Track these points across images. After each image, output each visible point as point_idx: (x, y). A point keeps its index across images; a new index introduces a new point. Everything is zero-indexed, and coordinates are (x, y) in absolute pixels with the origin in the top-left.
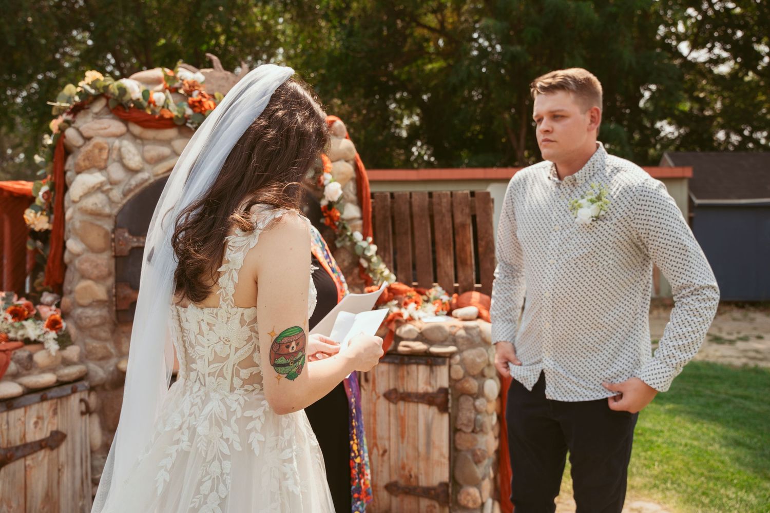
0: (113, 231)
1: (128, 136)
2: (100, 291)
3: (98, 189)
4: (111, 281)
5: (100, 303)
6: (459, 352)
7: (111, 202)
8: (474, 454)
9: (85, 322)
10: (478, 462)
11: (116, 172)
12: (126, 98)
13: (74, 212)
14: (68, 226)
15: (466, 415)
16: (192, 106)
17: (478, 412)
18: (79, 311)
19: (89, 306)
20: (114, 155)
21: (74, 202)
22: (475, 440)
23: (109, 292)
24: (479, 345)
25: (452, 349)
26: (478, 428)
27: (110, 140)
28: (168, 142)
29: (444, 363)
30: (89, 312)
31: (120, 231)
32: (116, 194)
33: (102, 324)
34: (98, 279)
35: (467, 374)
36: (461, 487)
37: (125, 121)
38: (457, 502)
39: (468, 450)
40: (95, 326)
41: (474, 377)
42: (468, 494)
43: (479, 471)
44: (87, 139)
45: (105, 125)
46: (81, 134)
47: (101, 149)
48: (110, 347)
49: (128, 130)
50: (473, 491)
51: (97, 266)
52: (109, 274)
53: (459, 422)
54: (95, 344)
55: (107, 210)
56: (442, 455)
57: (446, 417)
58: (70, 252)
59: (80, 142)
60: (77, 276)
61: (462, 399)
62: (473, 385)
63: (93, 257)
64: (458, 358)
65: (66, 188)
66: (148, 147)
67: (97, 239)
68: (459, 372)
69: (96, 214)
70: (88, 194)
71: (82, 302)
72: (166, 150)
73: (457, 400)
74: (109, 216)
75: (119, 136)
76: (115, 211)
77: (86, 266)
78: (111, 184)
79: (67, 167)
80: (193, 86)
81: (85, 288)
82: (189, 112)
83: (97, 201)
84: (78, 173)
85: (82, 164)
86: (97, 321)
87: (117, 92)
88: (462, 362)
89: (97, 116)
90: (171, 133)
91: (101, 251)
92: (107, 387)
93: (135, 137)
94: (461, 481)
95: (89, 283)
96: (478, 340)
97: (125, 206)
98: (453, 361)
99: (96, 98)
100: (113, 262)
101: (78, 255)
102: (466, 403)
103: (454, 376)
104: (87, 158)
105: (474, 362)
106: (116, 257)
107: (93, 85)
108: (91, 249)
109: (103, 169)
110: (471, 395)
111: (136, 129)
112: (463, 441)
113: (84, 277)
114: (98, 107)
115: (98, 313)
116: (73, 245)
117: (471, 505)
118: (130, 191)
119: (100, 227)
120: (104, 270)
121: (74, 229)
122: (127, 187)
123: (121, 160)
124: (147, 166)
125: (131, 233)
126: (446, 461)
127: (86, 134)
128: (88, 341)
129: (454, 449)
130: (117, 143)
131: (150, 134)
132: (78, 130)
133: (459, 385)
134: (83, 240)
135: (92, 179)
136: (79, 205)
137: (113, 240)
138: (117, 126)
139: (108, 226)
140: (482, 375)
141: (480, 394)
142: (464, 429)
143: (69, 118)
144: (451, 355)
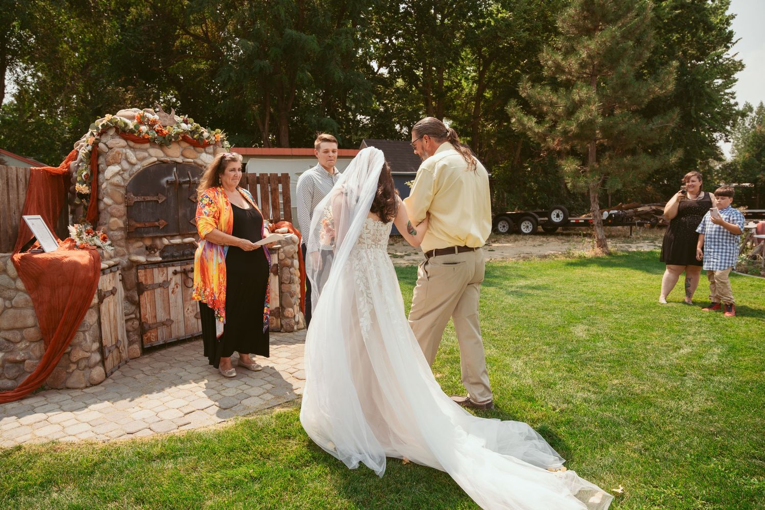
0: (126, 194)
1: (127, 147)
2: (121, 223)
3: (118, 173)
4: (125, 218)
5: (120, 229)
6: (282, 247)
7: (124, 179)
8: (290, 293)
9: (115, 238)
10: (292, 297)
11: (126, 165)
12: (126, 128)
13: (107, 184)
14: (102, 192)
15: (286, 275)
16: (157, 132)
17: (291, 274)
18: (112, 232)
19: (116, 230)
20: (123, 157)
21: (107, 180)
22: (291, 287)
23: (124, 223)
24: (291, 244)
25: (279, 246)
26: (291, 282)
27: (121, 149)
28: (146, 150)
29: (276, 253)
30: (116, 233)
31: (129, 194)
32: (126, 175)
33: (121, 239)
34: (119, 217)
35: (286, 257)
36: (285, 309)
37: (126, 139)
38: (283, 316)
39: (288, 292)
40: (119, 240)
41: (289, 258)
42: (289, 311)
43: (293, 300)
44: (110, 149)
45: (117, 142)
46: (107, 146)
47: (119, 154)
48: (125, 250)
49: (128, 144)
50: (290, 309)
51: (119, 211)
52: (124, 215)
53: (283, 279)
54: (119, 248)
55: (123, 184)
56: (276, 295)
57: (277, 277)
58: (105, 204)
59: (107, 150)
60: (109, 215)
61: (284, 269)
62: (289, 261)
63: (116, 206)
64: (282, 250)
65: (98, 173)
66: (137, 153)
67: (119, 198)
68: (282, 256)
69: (117, 186)
70: (114, 176)
71: (112, 228)
72: (146, 154)
73: (281, 269)
74: (123, 187)
75: (124, 147)
76: (126, 184)
77: (114, 211)
78: (123, 171)
79: (100, 162)
80: (155, 122)
81: (114, 221)
82: (156, 135)
83: (117, 179)
84: (108, 166)
85: (111, 161)
86: (120, 237)
87: (123, 126)
88: (284, 252)
89: (112, 137)
90: (148, 145)
91: (120, 204)
92: (126, 269)
93: (130, 147)
94: (285, 306)
95: (116, 219)
96: (290, 241)
97: (130, 181)
98: (279, 251)
99: (111, 127)
100: (126, 208)
101: (110, 206)
102: (286, 270)
103: (280, 258)
104: (113, 158)
105: (289, 251)
106: (127, 206)
107: (110, 121)
108: (116, 203)
109: (119, 163)
110: (288, 266)
111: (132, 144)
112: (285, 287)
113: (112, 216)
114: (112, 132)
115: (120, 233)
116: (107, 200)
117: (290, 316)
118: (133, 174)
119: (119, 191)
120: (123, 213)
121: (108, 193)
122: (132, 172)
123: (127, 159)
124: (139, 162)
125: (134, 195)
126: (278, 298)
127: (109, 147)
128: (116, 247)
129: (281, 292)
130: (124, 151)
131: (138, 146)
132: (105, 144)
133: (283, 262)
134: (112, 198)
135: (115, 168)
136: (109, 181)
137: (126, 198)
138: (122, 142)
139: (123, 191)
140: (293, 257)
141: (292, 266)
142: (285, 282)
143: (98, 137)
144: (279, 249)
